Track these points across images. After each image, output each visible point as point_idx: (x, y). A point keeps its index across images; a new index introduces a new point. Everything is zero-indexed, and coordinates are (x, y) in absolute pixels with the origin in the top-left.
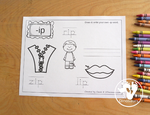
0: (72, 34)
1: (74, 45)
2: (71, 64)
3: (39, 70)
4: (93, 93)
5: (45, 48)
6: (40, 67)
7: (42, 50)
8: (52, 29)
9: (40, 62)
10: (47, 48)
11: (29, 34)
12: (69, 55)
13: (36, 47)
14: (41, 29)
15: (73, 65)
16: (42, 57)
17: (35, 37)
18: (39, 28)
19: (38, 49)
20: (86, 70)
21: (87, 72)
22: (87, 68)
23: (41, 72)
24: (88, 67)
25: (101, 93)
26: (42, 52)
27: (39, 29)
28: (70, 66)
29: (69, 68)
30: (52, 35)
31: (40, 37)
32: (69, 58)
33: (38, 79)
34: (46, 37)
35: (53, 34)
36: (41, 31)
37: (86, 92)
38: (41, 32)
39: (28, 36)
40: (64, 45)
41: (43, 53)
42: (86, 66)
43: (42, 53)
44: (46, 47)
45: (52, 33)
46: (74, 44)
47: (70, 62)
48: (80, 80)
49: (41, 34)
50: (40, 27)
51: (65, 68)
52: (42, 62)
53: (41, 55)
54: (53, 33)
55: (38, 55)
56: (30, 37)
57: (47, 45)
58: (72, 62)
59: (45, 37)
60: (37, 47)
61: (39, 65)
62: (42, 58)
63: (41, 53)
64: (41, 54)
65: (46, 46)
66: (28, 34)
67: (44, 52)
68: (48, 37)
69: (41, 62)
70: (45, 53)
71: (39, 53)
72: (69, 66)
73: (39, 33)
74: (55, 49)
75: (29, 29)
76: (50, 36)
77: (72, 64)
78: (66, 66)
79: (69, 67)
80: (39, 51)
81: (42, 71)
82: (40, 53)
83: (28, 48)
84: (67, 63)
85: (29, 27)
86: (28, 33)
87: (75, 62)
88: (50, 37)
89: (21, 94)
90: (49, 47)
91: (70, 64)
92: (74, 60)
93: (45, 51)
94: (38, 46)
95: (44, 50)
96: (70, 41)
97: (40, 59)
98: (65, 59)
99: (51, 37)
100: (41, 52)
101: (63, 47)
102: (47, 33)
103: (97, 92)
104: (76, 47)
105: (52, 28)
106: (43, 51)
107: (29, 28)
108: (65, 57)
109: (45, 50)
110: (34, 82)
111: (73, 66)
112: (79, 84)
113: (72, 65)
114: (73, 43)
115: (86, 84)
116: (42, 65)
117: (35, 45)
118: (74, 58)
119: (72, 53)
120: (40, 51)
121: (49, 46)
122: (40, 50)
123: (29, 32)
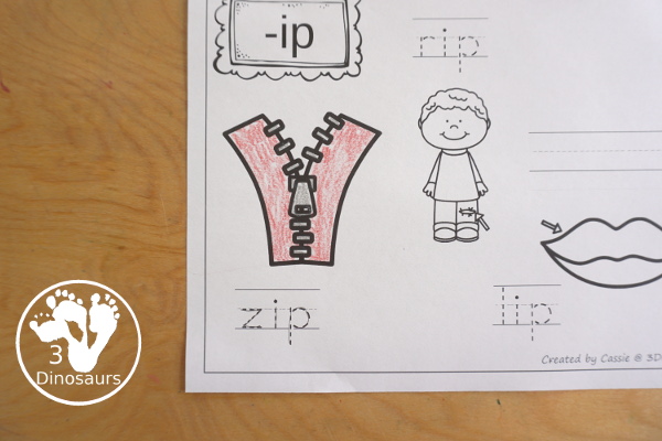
0: (461, 51)
1: (476, 111)
2: (466, 218)
3: (292, 254)
4: (583, 365)
5: (318, 129)
6: (295, 235)
7: (304, 140)
8: (352, 28)
9: (297, 207)
10: (329, 129)
11: (225, 53)
12: (455, 167)
13: (270, 125)
14: (295, 28)
15: (477, 222)
16: (306, 178)
17: (261, 70)
18: (284, 21)
19: (280, 137)
20: (544, 244)
21: (553, 255)
22: (548, 234)
23: (302, 262)
24: (555, 228)
25: (623, 364)
26: (304, 154)
27: (284, 27)
28: (459, 227)
29: (456, 238)
30: (354, 57)
31: (288, 70)
32: (456, 181)
33: (287, 300)
34: (325, 71)
35: (359, 52)
36: (295, 37)
37: (546, 360)
38: (295, 43)
39: (224, 64)
40: (426, 112)
41: (312, 160)
42: (544, 223)
43: (305, 161)
44: (325, 126)
45: (353, 51)
46: (480, 106)
47: (461, 205)
48: (517, 301)
49: (295, 55)
50: (284, 17)
51: (435, 237)
52: (308, 206)
53: (302, 172)
54: (358, 48)
55: (285, 168)
56: (235, 68)
57: (329, 114)
58: (473, 205)
59: (316, 72)
60: (273, 128)
61: (291, 222)
62: (303, 187)
63: (299, 161)
64: (301, 166)
65: (326, 119)
66: (219, 56)
67: (315, 155)
68: (332, 71)
69: (300, 208)
70: (318, 161)
71: (285, 159)
72: (456, 224)
73: (284, 45)
74: (378, 134)
75: (226, 27)
76: (346, 64)
77: (470, 215)
78: (437, 227)
79: (456, 231)
80: (284, 147)
81: (309, 254)
82: (293, 161)
83: (226, 134)
84: (446, 213)
85: (224, 18)
86: (221, 48)
87: (484, 206)
88: (344, 70)
89: (195, 382)
90: (343, 124)
91: (461, 218)
92: (480, 194)
93: (319, 146)
94: (279, 122)
95: (313, 143)
96: (453, 93)
97: (292, 190)
98: (430, 188)
99: (352, 69)
100: (296, 153)
101: (421, 122)
102: (328, 48)
103: (605, 358)
104: (488, 121)
105: (352, 22)
106: (306, 149)
107: (225, 21)
108: (433, 179)
109: (321, 141)
110: (265, 319)
111: (475, 226)
112: (510, 319)
113: (472, 219)
114: (473, 102)
115: (549, 316)
116: (309, 227)
117: (262, 116)
118: (480, 185)
119: (469, 154)
120: (293, 145)
121: (342, 118)
122: (290, 140)
123: (223, 41)
